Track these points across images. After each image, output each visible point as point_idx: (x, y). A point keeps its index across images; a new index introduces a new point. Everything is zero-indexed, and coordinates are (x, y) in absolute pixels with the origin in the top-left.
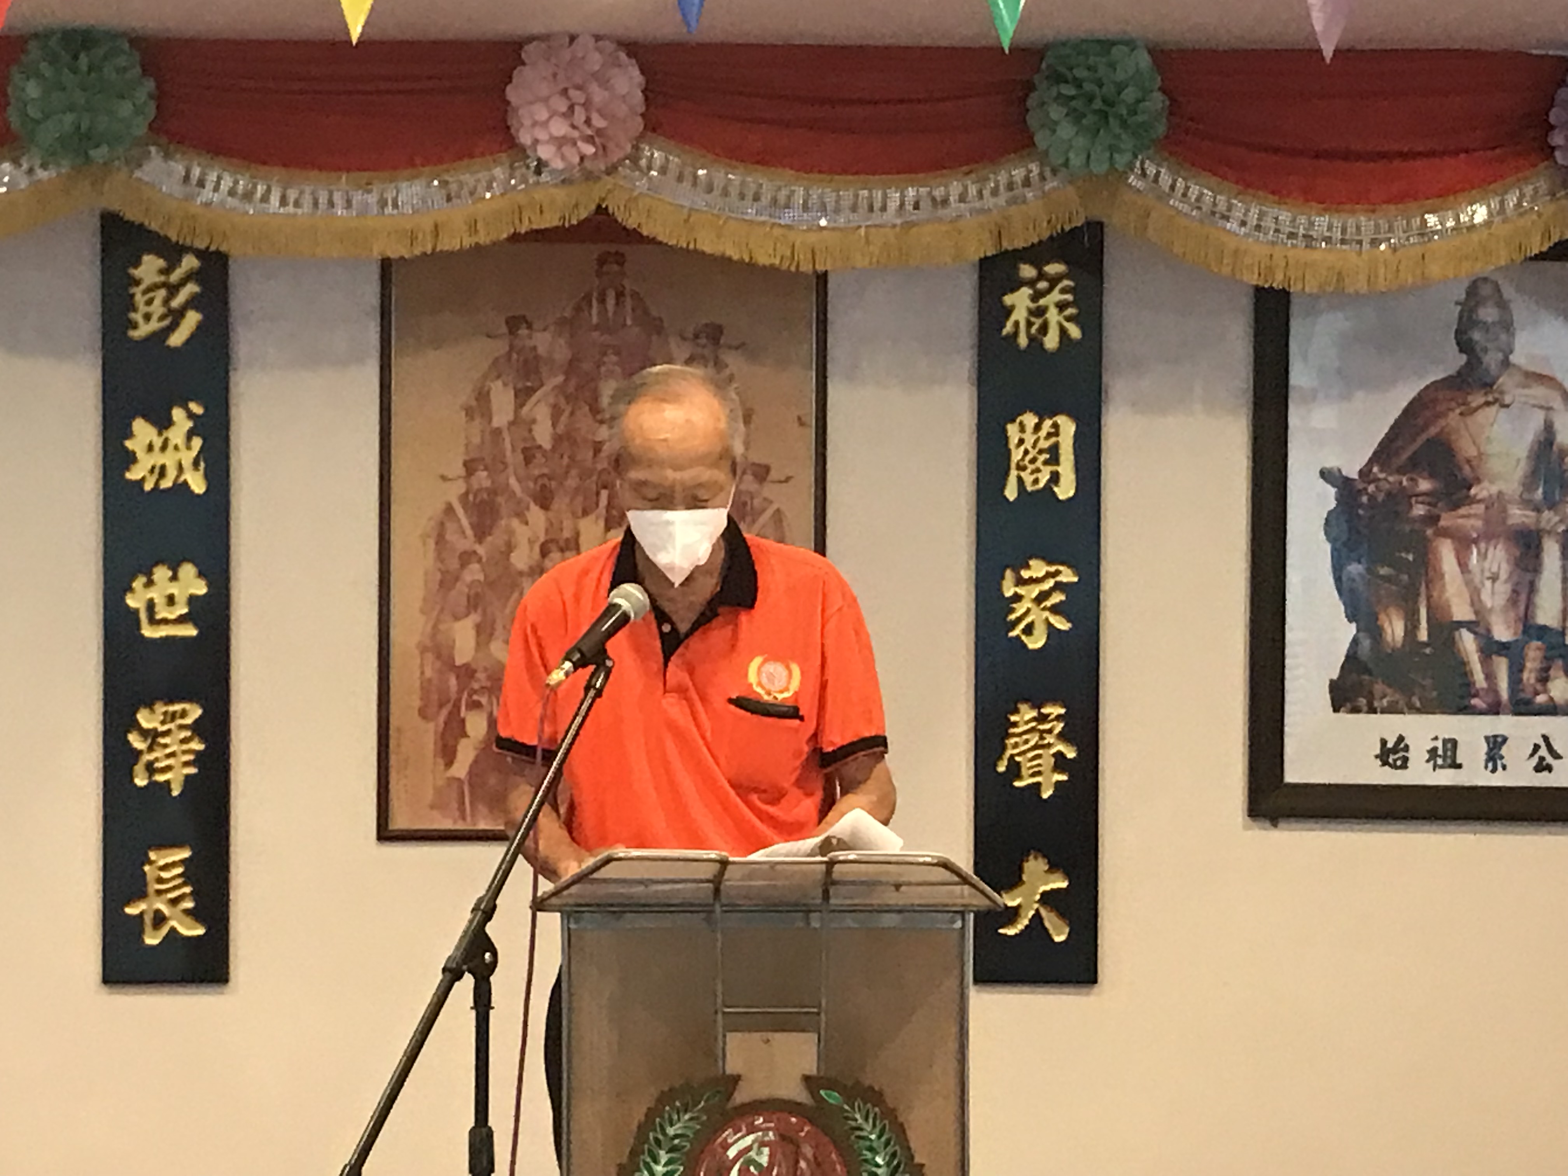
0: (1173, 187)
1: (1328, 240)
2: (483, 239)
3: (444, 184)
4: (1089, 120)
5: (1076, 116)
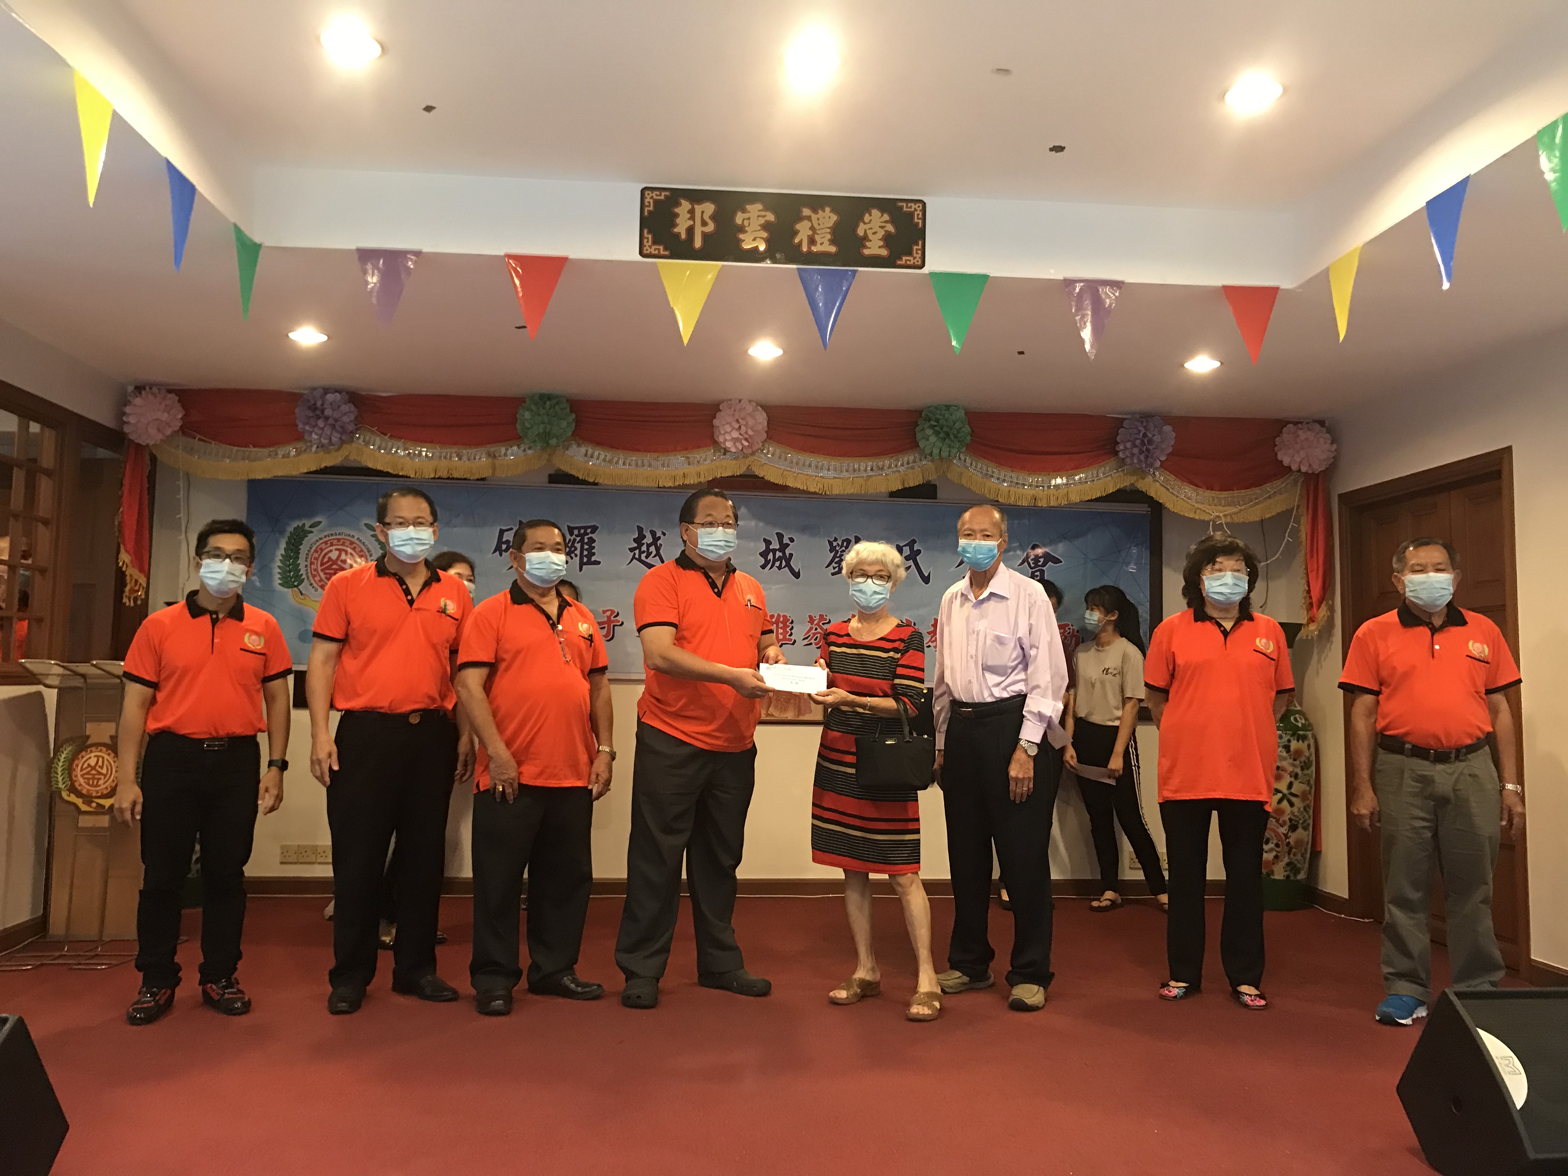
0: (971, 464)
1: (1030, 485)
3: (688, 458)
4: (942, 435)
5: (937, 433)
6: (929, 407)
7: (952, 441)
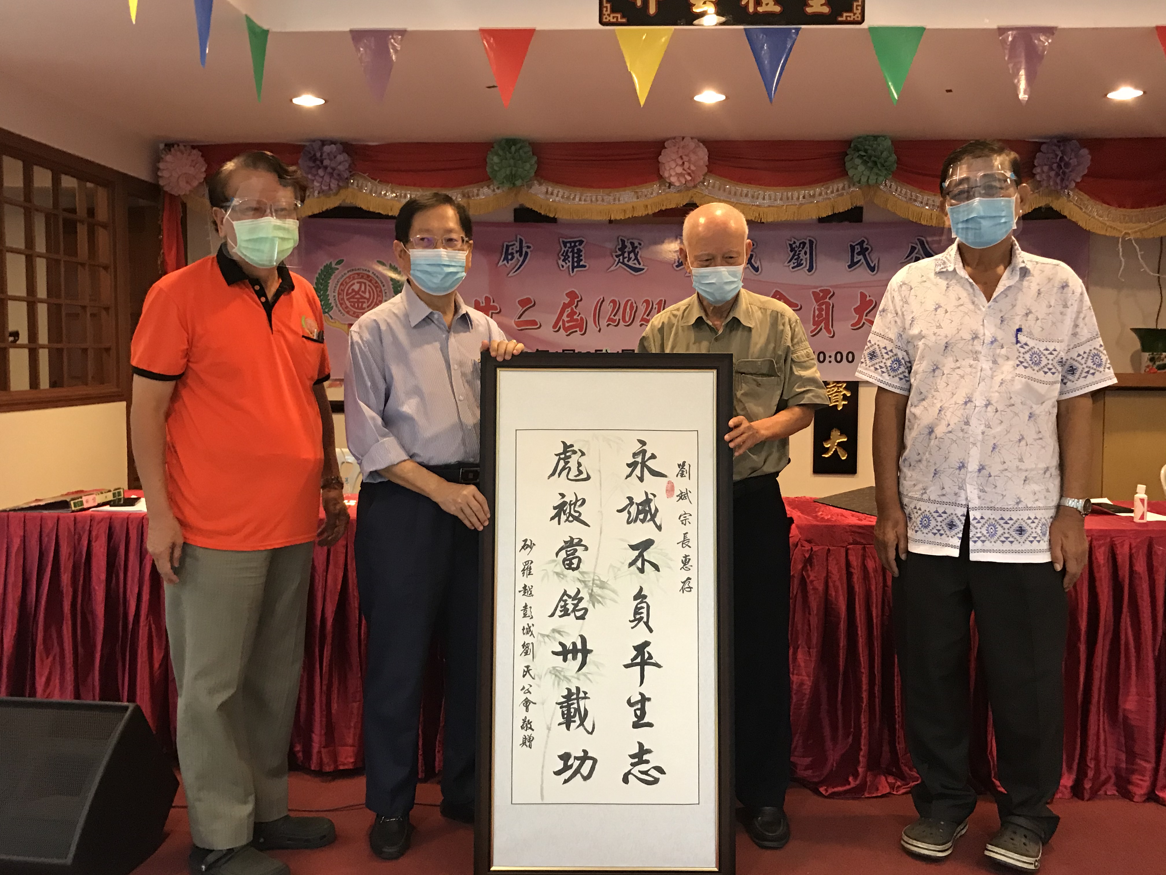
0: (896, 190)
2: (650, 212)
3: (636, 192)
4: (870, 164)
5: (865, 163)
6: (859, 138)
7: (880, 170)
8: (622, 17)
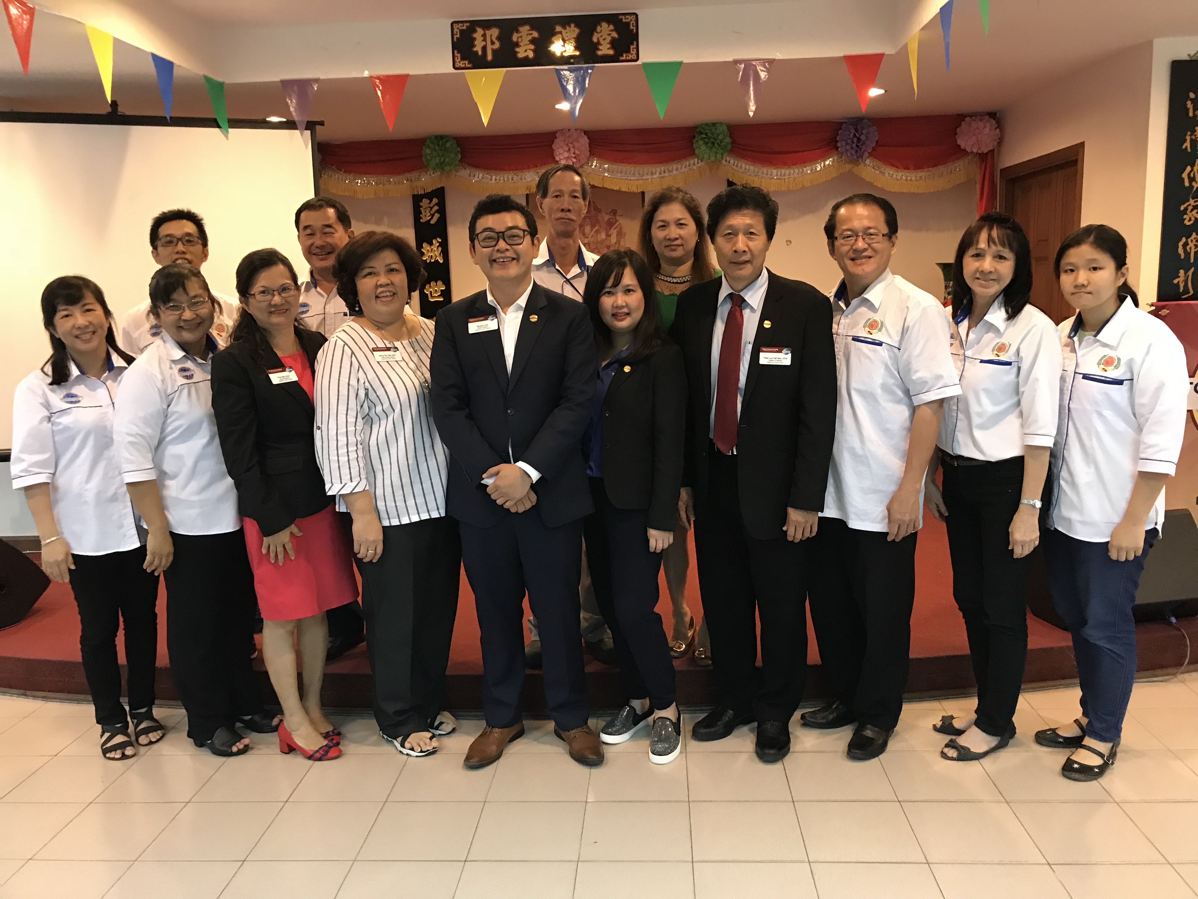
1: (777, 176)
5: (706, 143)
6: (702, 125)
7: (717, 149)
8: (469, 63)
